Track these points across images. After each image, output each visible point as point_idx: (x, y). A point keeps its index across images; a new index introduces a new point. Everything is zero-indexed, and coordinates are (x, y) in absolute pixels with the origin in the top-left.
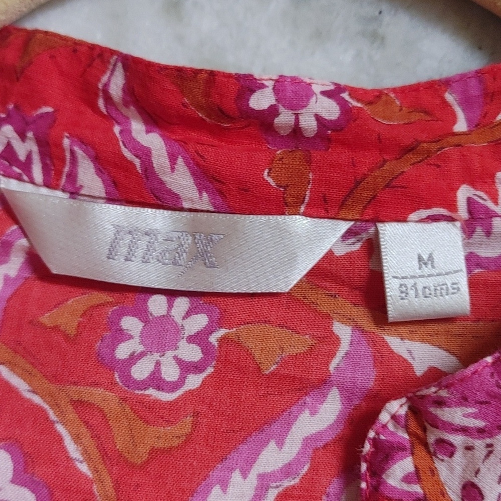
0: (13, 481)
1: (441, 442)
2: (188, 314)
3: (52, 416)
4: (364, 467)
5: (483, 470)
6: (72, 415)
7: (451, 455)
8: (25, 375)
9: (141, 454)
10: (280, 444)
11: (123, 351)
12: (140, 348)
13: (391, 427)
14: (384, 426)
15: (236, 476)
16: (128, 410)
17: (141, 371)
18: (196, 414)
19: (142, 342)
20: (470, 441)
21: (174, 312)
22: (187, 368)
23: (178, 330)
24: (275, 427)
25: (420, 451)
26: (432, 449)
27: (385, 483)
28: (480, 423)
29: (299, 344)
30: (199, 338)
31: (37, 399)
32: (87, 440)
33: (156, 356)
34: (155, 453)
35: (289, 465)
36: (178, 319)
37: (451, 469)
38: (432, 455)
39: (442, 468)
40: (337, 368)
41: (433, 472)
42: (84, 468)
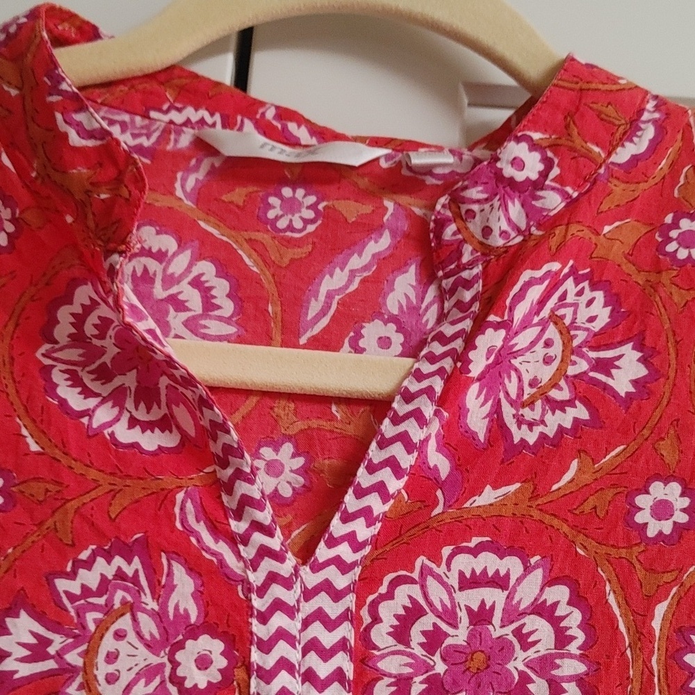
0: (216, 276)
1: (468, 211)
2: (305, 196)
3: (235, 246)
4: (432, 235)
5: (490, 218)
6: (246, 245)
7: (474, 217)
8: (217, 227)
9: (286, 261)
10: (360, 255)
11: (271, 214)
12: (280, 213)
13: (442, 212)
14: (439, 212)
15: (338, 270)
16: (277, 242)
17: (282, 224)
18: (314, 243)
19: (281, 210)
20: (482, 207)
21: (297, 195)
22: (306, 222)
23: (300, 204)
24: (357, 248)
25: (458, 220)
26: (464, 218)
27: (443, 240)
28: (485, 196)
29: (367, 209)
30: (313, 207)
31: (225, 239)
32: (255, 255)
33: (290, 216)
34: (292, 261)
35: (366, 266)
36: (300, 199)
37: (475, 224)
38: (464, 221)
39: (471, 226)
40: (388, 220)
41: (467, 228)
42: (255, 269)
